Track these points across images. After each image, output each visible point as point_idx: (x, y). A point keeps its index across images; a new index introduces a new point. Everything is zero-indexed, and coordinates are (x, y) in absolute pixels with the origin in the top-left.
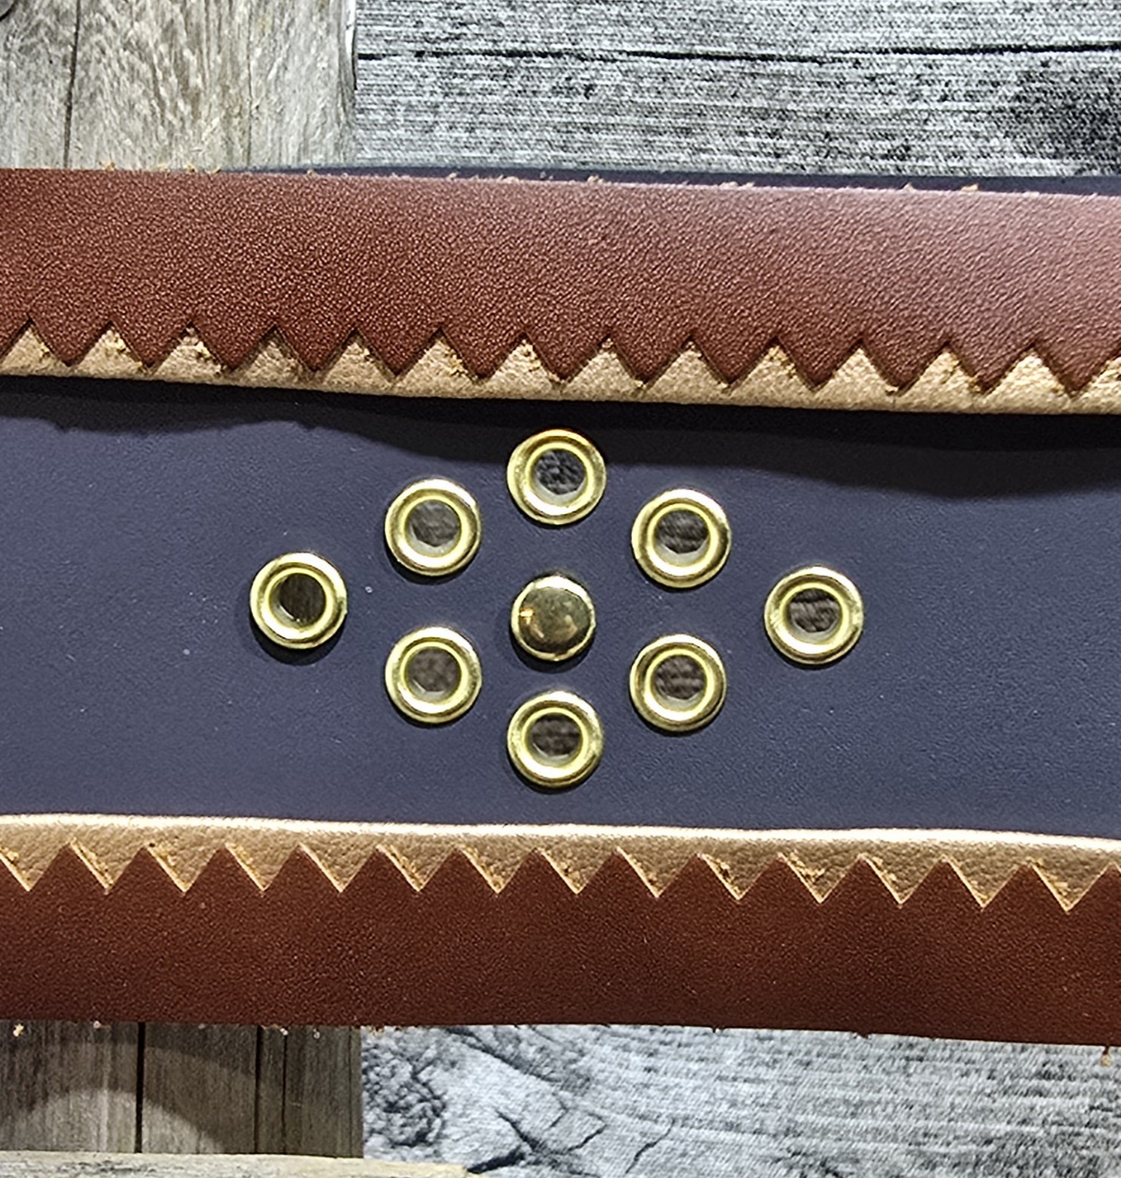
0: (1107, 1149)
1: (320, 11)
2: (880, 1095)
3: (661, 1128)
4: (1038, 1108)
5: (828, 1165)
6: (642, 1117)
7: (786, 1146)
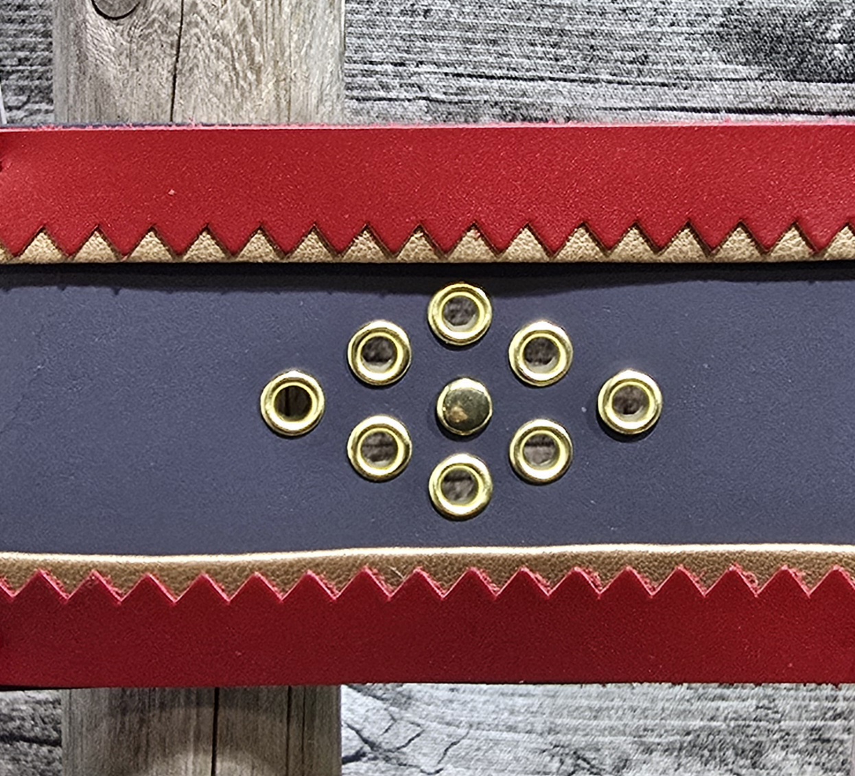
0: (768, 736)
1: (330, 7)
2: (613, 703)
3: (462, 731)
4: (721, 709)
5: (579, 753)
6: (448, 724)
7: (550, 740)
